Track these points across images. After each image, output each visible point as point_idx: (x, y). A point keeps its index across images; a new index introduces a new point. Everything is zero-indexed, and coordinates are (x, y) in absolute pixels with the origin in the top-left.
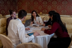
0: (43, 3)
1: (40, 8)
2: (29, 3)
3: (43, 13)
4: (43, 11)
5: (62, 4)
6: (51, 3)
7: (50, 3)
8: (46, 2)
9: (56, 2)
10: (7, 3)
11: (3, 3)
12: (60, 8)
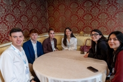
0: (85, 18)
1: (80, 25)
2: (65, 19)
3: (85, 32)
4: (85, 30)
5: (116, 18)
6: (97, 18)
7: (95, 17)
8: (90, 16)
9: (106, 15)
10: (33, 20)
11: (27, 20)
12: (113, 25)
